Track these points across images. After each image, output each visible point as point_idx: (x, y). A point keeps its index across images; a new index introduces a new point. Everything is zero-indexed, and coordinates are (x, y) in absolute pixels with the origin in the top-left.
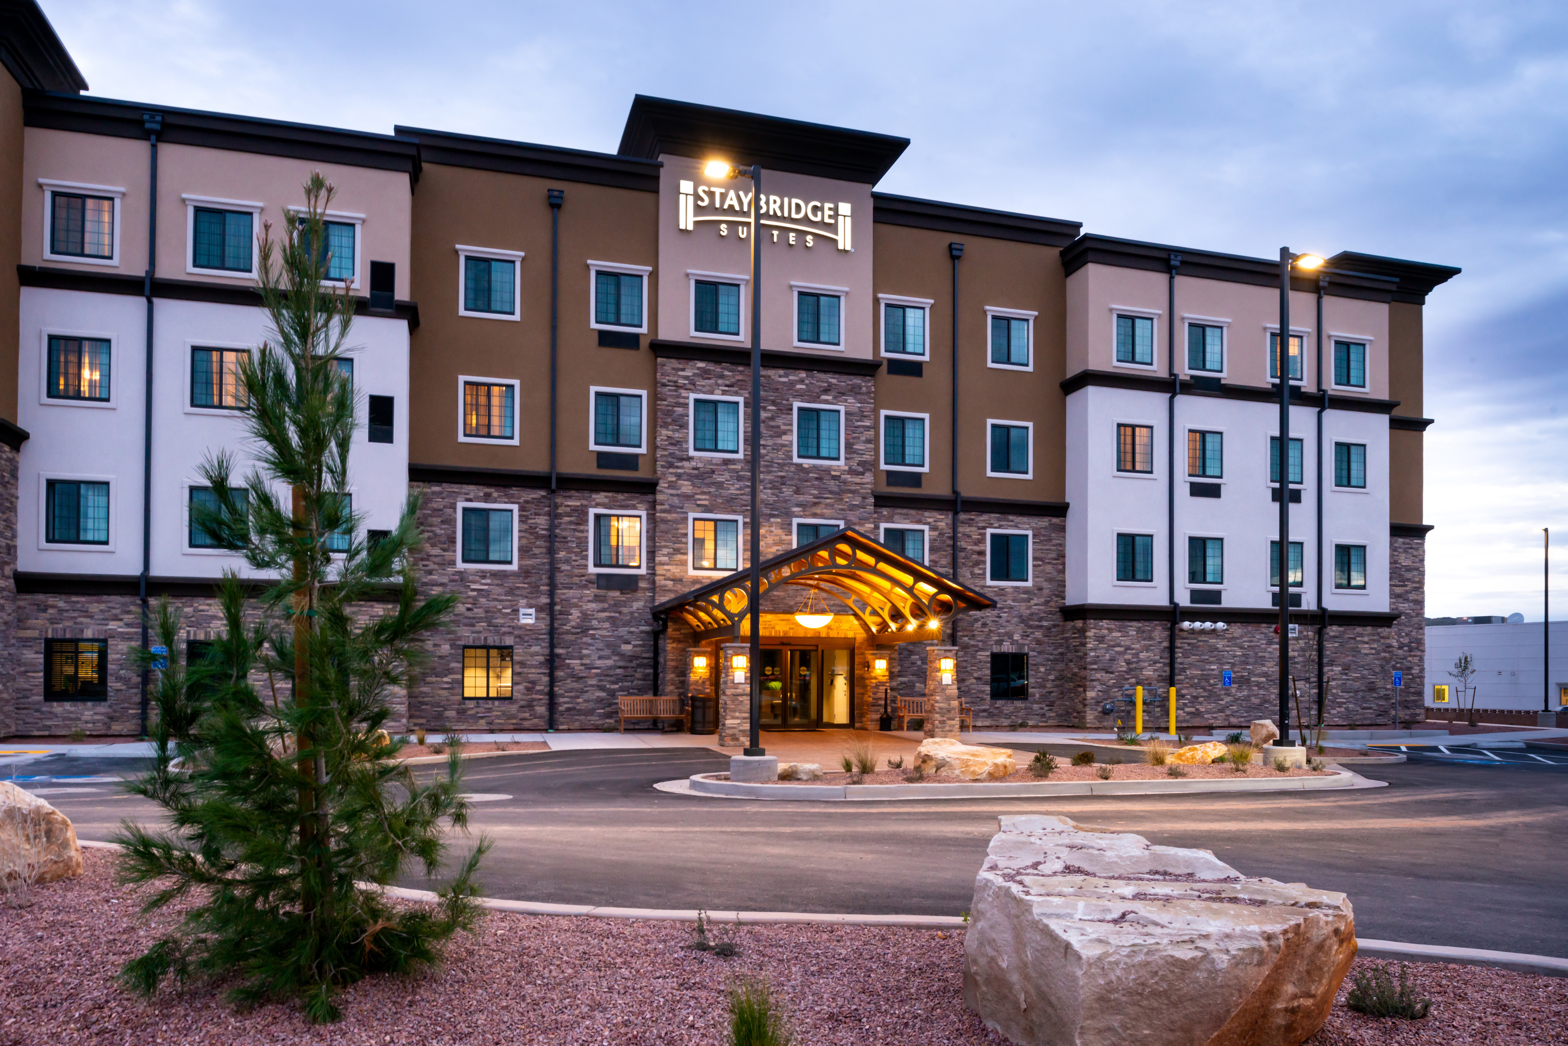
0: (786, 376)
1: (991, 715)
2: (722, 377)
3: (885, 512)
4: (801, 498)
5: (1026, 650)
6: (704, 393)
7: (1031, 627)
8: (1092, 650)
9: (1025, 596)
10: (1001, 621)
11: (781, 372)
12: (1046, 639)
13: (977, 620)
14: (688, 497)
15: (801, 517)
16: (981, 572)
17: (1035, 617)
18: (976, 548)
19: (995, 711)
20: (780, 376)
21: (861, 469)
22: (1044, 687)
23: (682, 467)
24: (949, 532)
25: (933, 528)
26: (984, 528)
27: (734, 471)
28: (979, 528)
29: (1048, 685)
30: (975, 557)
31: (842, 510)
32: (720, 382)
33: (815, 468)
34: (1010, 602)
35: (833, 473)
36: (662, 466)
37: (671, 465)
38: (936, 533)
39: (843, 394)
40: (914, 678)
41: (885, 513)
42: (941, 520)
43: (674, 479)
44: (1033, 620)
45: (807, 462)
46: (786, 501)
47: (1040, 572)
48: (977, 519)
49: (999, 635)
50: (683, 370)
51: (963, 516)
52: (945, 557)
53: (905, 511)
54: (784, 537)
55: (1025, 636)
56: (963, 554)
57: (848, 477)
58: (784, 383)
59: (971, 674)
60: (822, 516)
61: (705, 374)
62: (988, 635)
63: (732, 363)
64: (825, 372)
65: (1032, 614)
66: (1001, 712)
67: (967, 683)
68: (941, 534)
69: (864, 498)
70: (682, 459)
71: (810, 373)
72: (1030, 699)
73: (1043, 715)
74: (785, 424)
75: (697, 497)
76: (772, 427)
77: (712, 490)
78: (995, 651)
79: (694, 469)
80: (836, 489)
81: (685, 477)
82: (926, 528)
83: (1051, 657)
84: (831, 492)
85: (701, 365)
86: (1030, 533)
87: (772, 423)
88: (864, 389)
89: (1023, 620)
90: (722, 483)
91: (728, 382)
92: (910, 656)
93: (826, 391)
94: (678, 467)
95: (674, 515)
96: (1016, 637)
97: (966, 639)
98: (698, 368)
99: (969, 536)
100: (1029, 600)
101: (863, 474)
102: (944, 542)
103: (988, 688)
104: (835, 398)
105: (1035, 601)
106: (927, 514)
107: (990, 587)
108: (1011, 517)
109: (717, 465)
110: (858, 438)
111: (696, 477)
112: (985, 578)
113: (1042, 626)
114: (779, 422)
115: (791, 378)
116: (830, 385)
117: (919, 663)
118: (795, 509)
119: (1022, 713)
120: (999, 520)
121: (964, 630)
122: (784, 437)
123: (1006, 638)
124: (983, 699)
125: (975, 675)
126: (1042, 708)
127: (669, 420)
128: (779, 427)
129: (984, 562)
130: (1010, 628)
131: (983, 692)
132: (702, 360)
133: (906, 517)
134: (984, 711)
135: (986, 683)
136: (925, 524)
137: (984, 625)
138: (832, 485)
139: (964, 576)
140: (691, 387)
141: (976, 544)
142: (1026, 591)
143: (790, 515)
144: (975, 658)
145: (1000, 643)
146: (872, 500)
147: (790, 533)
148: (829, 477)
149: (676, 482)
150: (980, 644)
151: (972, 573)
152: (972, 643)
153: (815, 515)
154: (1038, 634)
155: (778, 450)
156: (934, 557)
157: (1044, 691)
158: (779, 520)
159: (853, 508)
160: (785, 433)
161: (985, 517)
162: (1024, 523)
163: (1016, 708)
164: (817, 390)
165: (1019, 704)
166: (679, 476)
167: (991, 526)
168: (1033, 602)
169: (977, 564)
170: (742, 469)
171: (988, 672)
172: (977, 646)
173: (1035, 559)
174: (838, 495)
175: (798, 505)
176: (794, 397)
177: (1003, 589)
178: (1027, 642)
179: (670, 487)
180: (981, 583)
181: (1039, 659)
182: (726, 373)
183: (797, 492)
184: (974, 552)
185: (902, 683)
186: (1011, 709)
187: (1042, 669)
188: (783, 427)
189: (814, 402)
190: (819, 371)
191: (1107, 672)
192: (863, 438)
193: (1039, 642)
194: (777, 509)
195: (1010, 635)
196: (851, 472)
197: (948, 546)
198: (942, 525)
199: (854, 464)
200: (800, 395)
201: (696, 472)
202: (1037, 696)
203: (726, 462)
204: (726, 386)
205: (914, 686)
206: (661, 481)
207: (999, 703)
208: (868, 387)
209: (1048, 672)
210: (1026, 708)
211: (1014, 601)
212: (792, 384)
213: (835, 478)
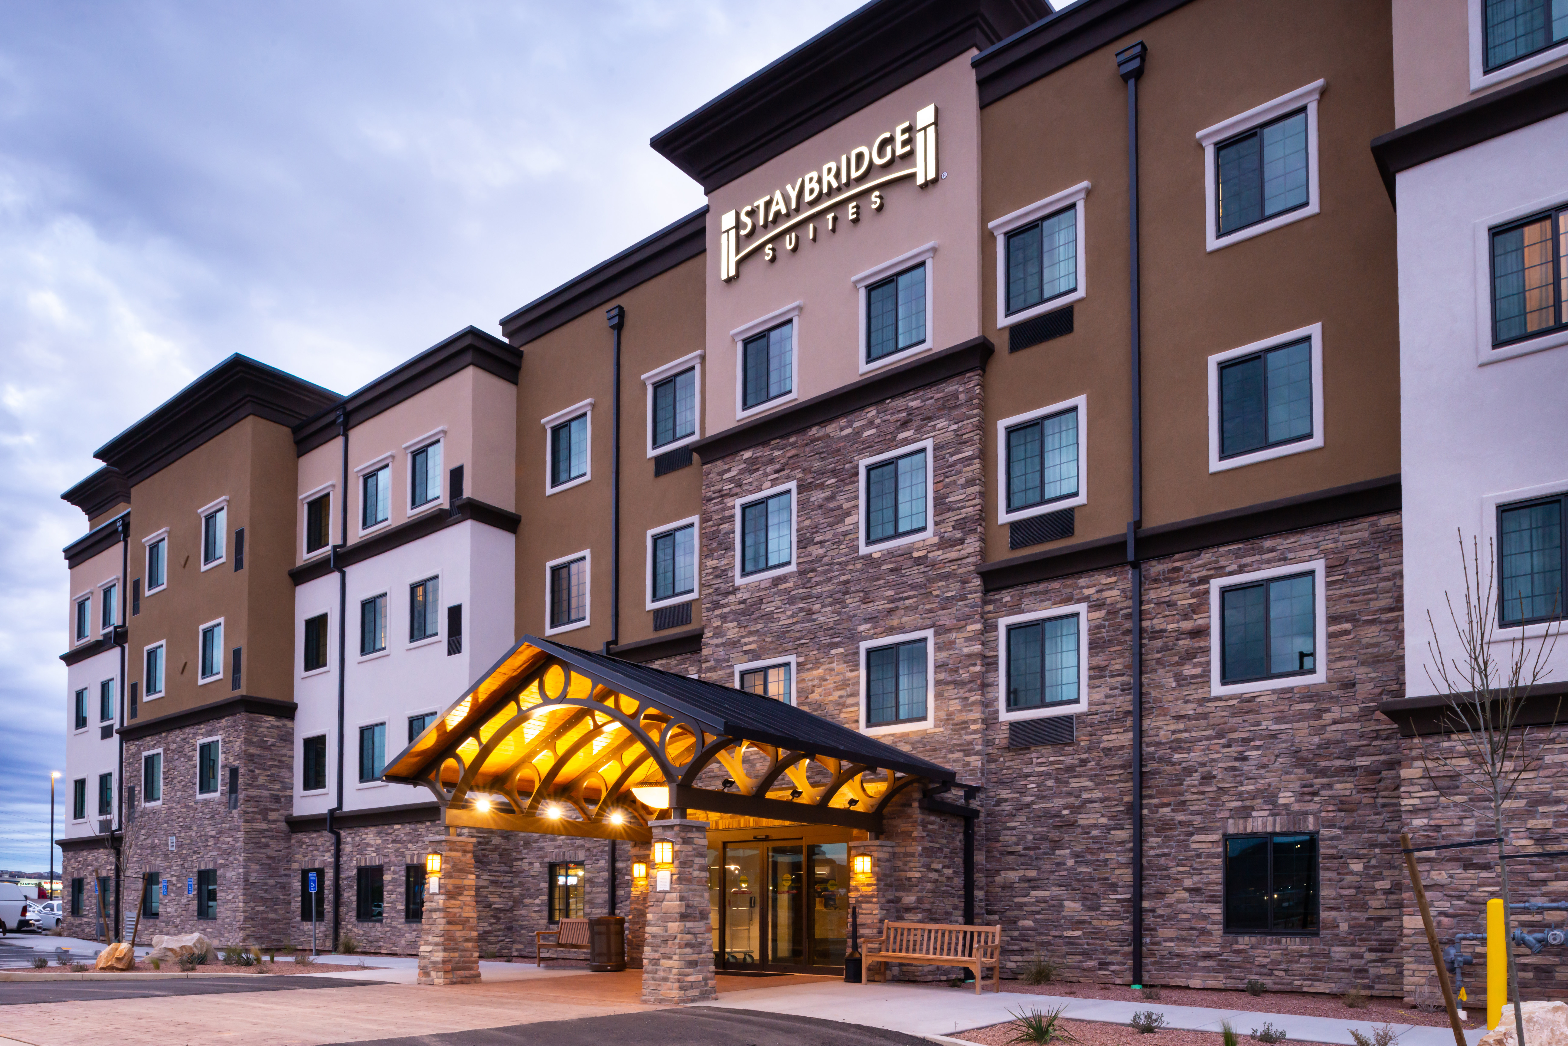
0: (849, 425)
1: (1224, 967)
2: (771, 461)
3: (1007, 597)
4: (871, 608)
5: (1311, 824)
6: (751, 492)
7: (1324, 772)
8: (1415, 811)
9: (1309, 706)
10: (1246, 767)
11: (843, 422)
12: (1366, 798)
13: (1189, 771)
14: (734, 644)
15: (872, 637)
16: (1198, 671)
17: (1335, 750)
18: (1187, 625)
19: (1235, 959)
20: (842, 430)
21: (958, 534)
22: (1364, 907)
23: (727, 605)
24: (1126, 605)
25: (1095, 606)
26: (1205, 580)
27: (787, 591)
28: (1193, 583)
29: (1374, 903)
30: (1184, 643)
31: (930, 611)
32: (769, 469)
33: (890, 553)
34: (1269, 725)
35: (916, 554)
36: (708, 610)
37: (717, 605)
38: (1102, 613)
39: (930, 419)
40: (1057, 891)
41: (1008, 599)
42: (1110, 587)
43: (719, 623)
44: (1328, 757)
45: (877, 550)
46: (850, 618)
47: (1348, 647)
48: (1187, 567)
49: (1240, 796)
50: (729, 470)
51: (1156, 568)
52: (1121, 655)
53: (1042, 587)
54: (849, 675)
55: (1307, 793)
56: (1158, 643)
57: (938, 554)
58: (847, 436)
59: (1178, 882)
60: (902, 630)
61: (752, 466)
62: (1216, 802)
63: (782, 437)
64: (903, 394)
65: (1326, 745)
66: (1251, 960)
67: (1171, 899)
68: (1112, 613)
69: (964, 582)
70: (728, 594)
71: (881, 407)
72: (1323, 933)
73: (1361, 972)
74: (848, 500)
75: (744, 640)
76: (832, 510)
77: (759, 626)
78: (1231, 830)
79: (740, 603)
80: (920, 579)
81: (731, 617)
82: (1082, 608)
83: (1382, 838)
84: (913, 587)
85: (747, 454)
86: (1319, 566)
87: (832, 505)
88: (962, 397)
89: (1299, 758)
90: (772, 613)
91: (777, 466)
92: (1053, 850)
93: (904, 425)
94: (723, 606)
95: (720, 673)
96: (1285, 798)
97: (1166, 810)
98: (745, 461)
99: (1170, 604)
100: (1318, 714)
101: (962, 541)
102: (1117, 627)
103: (1216, 910)
104: (918, 430)
105: (1336, 713)
106: (1082, 582)
107: (1219, 699)
108: (1268, 543)
109: (766, 589)
110: (955, 482)
111: (743, 613)
112: (1208, 682)
113: (1355, 768)
114: (841, 499)
115: (857, 425)
116: (910, 412)
117: (1070, 862)
118: (863, 628)
119: (1303, 965)
120: (1238, 555)
121: (1161, 793)
122: (848, 520)
123: (1258, 802)
124: (1203, 932)
125: (1188, 883)
126: (1354, 956)
127: (715, 545)
128: (840, 507)
129: (1206, 651)
130: (1268, 779)
131: (1206, 917)
132: (746, 449)
133: (1044, 597)
134: (1207, 956)
135: (1212, 900)
136: (1079, 601)
137: (1207, 778)
138: (915, 575)
139: (1160, 686)
140: (738, 490)
141: (1186, 617)
142: (1310, 694)
143: (855, 638)
144: (1186, 848)
145: (1245, 813)
146: (977, 582)
147: (856, 667)
148: (909, 563)
149: (720, 627)
150: (1197, 820)
151: (1180, 680)
152: (1180, 817)
153: (890, 631)
154: (1343, 788)
155: (840, 543)
156: (1099, 660)
157: (1362, 916)
158: (841, 650)
159: (946, 603)
160: (848, 514)
161: (1207, 556)
162: (1305, 547)
163: (1286, 953)
164: (892, 429)
165: (1294, 944)
166: (724, 618)
167: (1220, 572)
168: (1327, 717)
169: (1189, 656)
170: (796, 587)
171: (1217, 876)
172: (1190, 823)
173: (1332, 619)
174: (923, 589)
175: (866, 621)
176: (860, 452)
177: (1252, 699)
178: (1313, 807)
179: (716, 635)
180: (1201, 693)
181: (1348, 844)
182: (777, 453)
183: (865, 601)
184: (1181, 634)
185: (1039, 901)
186: (1275, 955)
187: (1357, 867)
188: (846, 506)
189: (889, 449)
190: (892, 397)
191: (1468, 865)
192: (962, 481)
193: (1344, 805)
194: (838, 634)
195: (1269, 796)
196: (945, 543)
197: (1127, 632)
198: (1113, 595)
199: (947, 529)
200: (869, 447)
201: (742, 606)
202: (1344, 927)
203: (777, 581)
204: (777, 471)
205: (1062, 906)
206: (706, 631)
207: (1244, 942)
208: (968, 391)
209: (1373, 873)
210: (1313, 955)
211: (1278, 720)
212: (858, 433)
213: (919, 561)
